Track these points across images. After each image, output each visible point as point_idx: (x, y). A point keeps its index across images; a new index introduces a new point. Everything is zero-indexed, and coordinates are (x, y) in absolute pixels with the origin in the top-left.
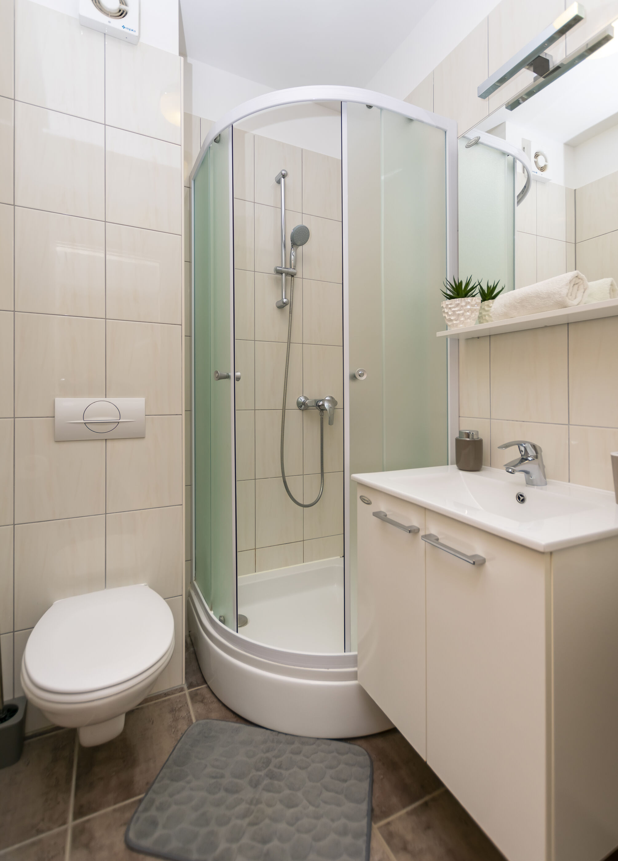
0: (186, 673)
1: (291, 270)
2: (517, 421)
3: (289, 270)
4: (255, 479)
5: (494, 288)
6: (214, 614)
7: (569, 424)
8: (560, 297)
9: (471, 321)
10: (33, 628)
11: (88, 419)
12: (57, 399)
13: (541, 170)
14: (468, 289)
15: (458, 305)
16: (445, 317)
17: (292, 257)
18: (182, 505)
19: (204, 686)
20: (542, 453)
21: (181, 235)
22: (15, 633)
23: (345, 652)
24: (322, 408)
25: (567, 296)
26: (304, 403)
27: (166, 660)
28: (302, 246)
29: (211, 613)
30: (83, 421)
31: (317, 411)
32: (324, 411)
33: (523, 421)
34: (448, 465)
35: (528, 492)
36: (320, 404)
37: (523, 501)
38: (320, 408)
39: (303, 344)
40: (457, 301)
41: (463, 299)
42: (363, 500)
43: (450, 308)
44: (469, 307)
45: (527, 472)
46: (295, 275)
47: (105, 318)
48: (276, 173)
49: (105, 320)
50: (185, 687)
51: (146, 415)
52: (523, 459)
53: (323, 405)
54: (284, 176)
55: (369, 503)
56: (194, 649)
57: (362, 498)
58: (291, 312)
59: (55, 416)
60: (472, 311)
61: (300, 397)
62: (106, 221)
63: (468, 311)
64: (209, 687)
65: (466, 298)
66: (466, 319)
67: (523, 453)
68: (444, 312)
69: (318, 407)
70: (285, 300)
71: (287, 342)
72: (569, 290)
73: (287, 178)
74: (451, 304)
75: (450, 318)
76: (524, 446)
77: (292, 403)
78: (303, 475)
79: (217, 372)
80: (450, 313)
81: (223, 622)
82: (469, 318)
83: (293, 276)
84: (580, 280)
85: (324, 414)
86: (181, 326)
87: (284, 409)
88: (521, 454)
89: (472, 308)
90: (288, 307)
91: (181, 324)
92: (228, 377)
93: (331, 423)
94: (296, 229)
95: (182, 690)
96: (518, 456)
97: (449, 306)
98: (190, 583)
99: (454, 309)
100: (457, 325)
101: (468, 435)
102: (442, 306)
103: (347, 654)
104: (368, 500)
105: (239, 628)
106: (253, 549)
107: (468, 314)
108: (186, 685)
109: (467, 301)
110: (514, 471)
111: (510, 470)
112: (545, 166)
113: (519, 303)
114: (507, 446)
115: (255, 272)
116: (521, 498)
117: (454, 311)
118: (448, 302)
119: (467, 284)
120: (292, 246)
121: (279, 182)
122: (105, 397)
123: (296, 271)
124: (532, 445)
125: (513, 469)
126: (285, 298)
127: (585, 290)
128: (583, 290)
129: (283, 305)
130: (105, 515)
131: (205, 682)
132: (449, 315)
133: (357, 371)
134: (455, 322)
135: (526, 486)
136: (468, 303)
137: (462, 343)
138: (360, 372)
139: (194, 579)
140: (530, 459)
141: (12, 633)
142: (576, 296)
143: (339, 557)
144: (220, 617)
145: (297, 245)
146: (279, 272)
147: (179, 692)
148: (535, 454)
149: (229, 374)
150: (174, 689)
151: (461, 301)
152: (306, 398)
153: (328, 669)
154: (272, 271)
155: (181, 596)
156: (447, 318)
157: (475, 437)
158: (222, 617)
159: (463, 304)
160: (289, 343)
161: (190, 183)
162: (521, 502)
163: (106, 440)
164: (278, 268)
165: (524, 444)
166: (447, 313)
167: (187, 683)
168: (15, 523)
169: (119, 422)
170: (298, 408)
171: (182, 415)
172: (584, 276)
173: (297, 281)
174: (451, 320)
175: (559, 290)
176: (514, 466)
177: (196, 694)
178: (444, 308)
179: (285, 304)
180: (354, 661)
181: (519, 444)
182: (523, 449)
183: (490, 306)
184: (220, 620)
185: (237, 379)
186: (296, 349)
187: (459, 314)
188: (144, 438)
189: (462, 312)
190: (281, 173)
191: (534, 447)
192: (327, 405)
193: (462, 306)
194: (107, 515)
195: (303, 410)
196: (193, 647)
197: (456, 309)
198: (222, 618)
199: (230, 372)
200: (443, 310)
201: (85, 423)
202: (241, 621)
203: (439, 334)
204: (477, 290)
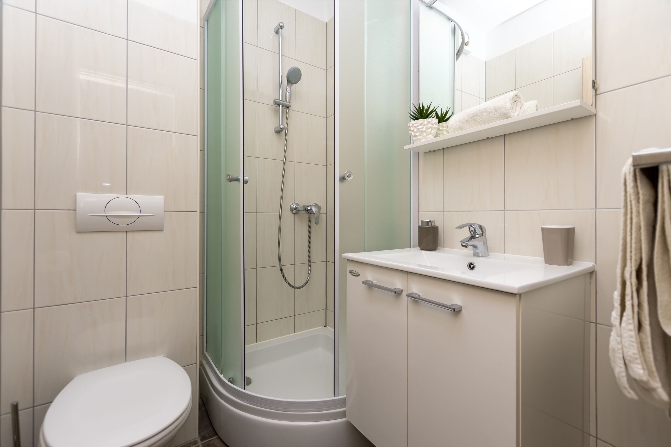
0: (199, 428)
1: (286, 103)
2: (464, 211)
3: (285, 103)
4: (257, 268)
5: (447, 113)
6: (224, 377)
7: (504, 210)
8: (505, 110)
9: (431, 137)
10: (51, 402)
11: (109, 213)
12: (79, 195)
13: (465, 45)
14: (428, 113)
15: (421, 124)
16: (411, 134)
17: (288, 93)
18: (197, 287)
19: (216, 437)
20: (486, 232)
21: (197, 60)
22: (35, 408)
23: (334, 397)
24: (310, 211)
25: (510, 109)
26: (295, 209)
27: (185, 416)
28: (295, 84)
29: (222, 376)
30: (104, 214)
31: (306, 215)
32: (312, 214)
33: (469, 211)
34: (411, 248)
35: (476, 261)
36: (308, 209)
37: (473, 268)
38: (308, 212)
39: (295, 162)
40: (421, 121)
41: (426, 119)
42: (352, 274)
43: (415, 127)
44: (429, 125)
45: (475, 247)
46: (290, 107)
47: (126, 124)
48: (274, 25)
49: (126, 126)
50: (199, 440)
51: (164, 211)
52: (473, 237)
53: (311, 209)
54: (281, 28)
55: (357, 275)
56: (206, 409)
57: (351, 272)
58: (286, 136)
59: (77, 209)
60: (432, 128)
61: (293, 204)
62: (128, 39)
63: (429, 129)
64: (219, 438)
65: (427, 119)
66: (427, 135)
67: (472, 233)
68: (410, 130)
69: (307, 211)
70: (281, 126)
71: (283, 160)
72: (511, 105)
73: (283, 29)
74: (416, 124)
75: (415, 135)
76: (473, 227)
77: (286, 209)
78: (295, 264)
79: (228, 175)
80: (415, 131)
81: (232, 382)
82: (430, 134)
83: (288, 108)
84: (518, 99)
85: (311, 217)
86: (196, 137)
87: (281, 213)
88: (470, 234)
89: (432, 126)
90: (284, 132)
91: (196, 135)
92: (238, 180)
93: (317, 223)
94: (291, 69)
95: (196, 442)
96: (468, 235)
97: (415, 125)
98: (202, 354)
99: (417, 128)
100: (420, 139)
101: (428, 223)
102: (408, 126)
103: (336, 398)
104: (357, 273)
105: (246, 387)
106: (255, 324)
107: (429, 131)
108: (199, 438)
109: (428, 121)
110: (467, 245)
111: (465, 245)
112: (468, 42)
113: (471, 118)
114: (461, 227)
115: (258, 103)
116: (472, 266)
117: (418, 129)
118: (414, 122)
119: (428, 109)
120: (288, 83)
121: (277, 32)
122: (126, 194)
123: (290, 104)
124: (479, 226)
125: (467, 244)
126: (282, 125)
127: (522, 106)
128: (520, 106)
129: (281, 130)
130: (125, 297)
131: (217, 434)
132: (415, 132)
133: (345, 173)
134: (419, 137)
135: (474, 257)
136: (429, 123)
137: (421, 156)
138: (348, 174)
139: (205, 350)
140: (477, 236)
141: (31, 409)
142: (515, 110)
143: (322, 327)
144: (230, 378)
145: (292, 83)
146: (277, 104)
147: (193, 445)
148: (481, 232)
149: (239, 178)
150: (189, 442)
151: (424, 121)
152: (297, 205)
153: (322, 411)
154: (272, 103)
155: (196, 364)
156: (413, 134)
157: (433, 225)
158: (231, 378)
159: (426, 123)
160: (285, 161)
161: (204, 24)
162: (471, 269)
163: (127, 231)
164: (276, 100)
165: (474, 225)
166: (413, 130)
167: (200, 437)
168: (35, 307)
169: (139, 216)
170: (291, 212)
171: (197, 212)
172: (521, 95)
173: (291, 113)
174: (415, 136)
175: (504, 105)
176: (468, 241)
177: (209, 445)
178: (410, 127)
179: (282, 129)
180: (343, 402)
181: (470, 226)
182: (472, 229)
183: (444, 126)
184: (230, 381)
185: (245, 182)
186: (290, 166)
187: (422, 131)
188: (162, 230)
189: (424, 129)
190: (279, 25)
191: (481, 227)
192: (314, 209)
193: (424, 125)
194: (127, 297)
195: (295, 214)
196: (205, 407)
197: (420, 127)
198: (231, 380)
199: (240, 176)
200: (409, 129)
201: (106, 216)
202: (247, 382)
203: (406, 147)
204: (434, 114)
